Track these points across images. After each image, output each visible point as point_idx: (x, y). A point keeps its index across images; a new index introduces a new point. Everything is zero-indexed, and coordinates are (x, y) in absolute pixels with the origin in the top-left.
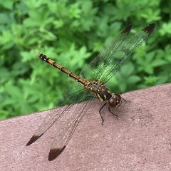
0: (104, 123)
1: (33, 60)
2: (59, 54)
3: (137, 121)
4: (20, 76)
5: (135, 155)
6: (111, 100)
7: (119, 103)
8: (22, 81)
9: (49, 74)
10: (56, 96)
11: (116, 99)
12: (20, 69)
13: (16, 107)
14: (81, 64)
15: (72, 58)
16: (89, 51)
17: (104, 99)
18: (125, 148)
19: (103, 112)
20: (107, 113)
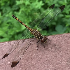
0: (38, 49)
1: (21, 5)
2: (31, 3)
3: (53, 49)
4: (15, 11)
5: (51, 65)
6: (42, 40)
7: (45, 41)
8: (16, 13)
9: (26, 11)
10: (29, 20)
11: (44, 39)
12: (15, 8)
13: (13, 23)
14: (40, 8)
15: (36, 5)
16: (43, 2)
17: (39, 39)
18: (47, 62)
19: (38, 44)
20: (40, 45)
